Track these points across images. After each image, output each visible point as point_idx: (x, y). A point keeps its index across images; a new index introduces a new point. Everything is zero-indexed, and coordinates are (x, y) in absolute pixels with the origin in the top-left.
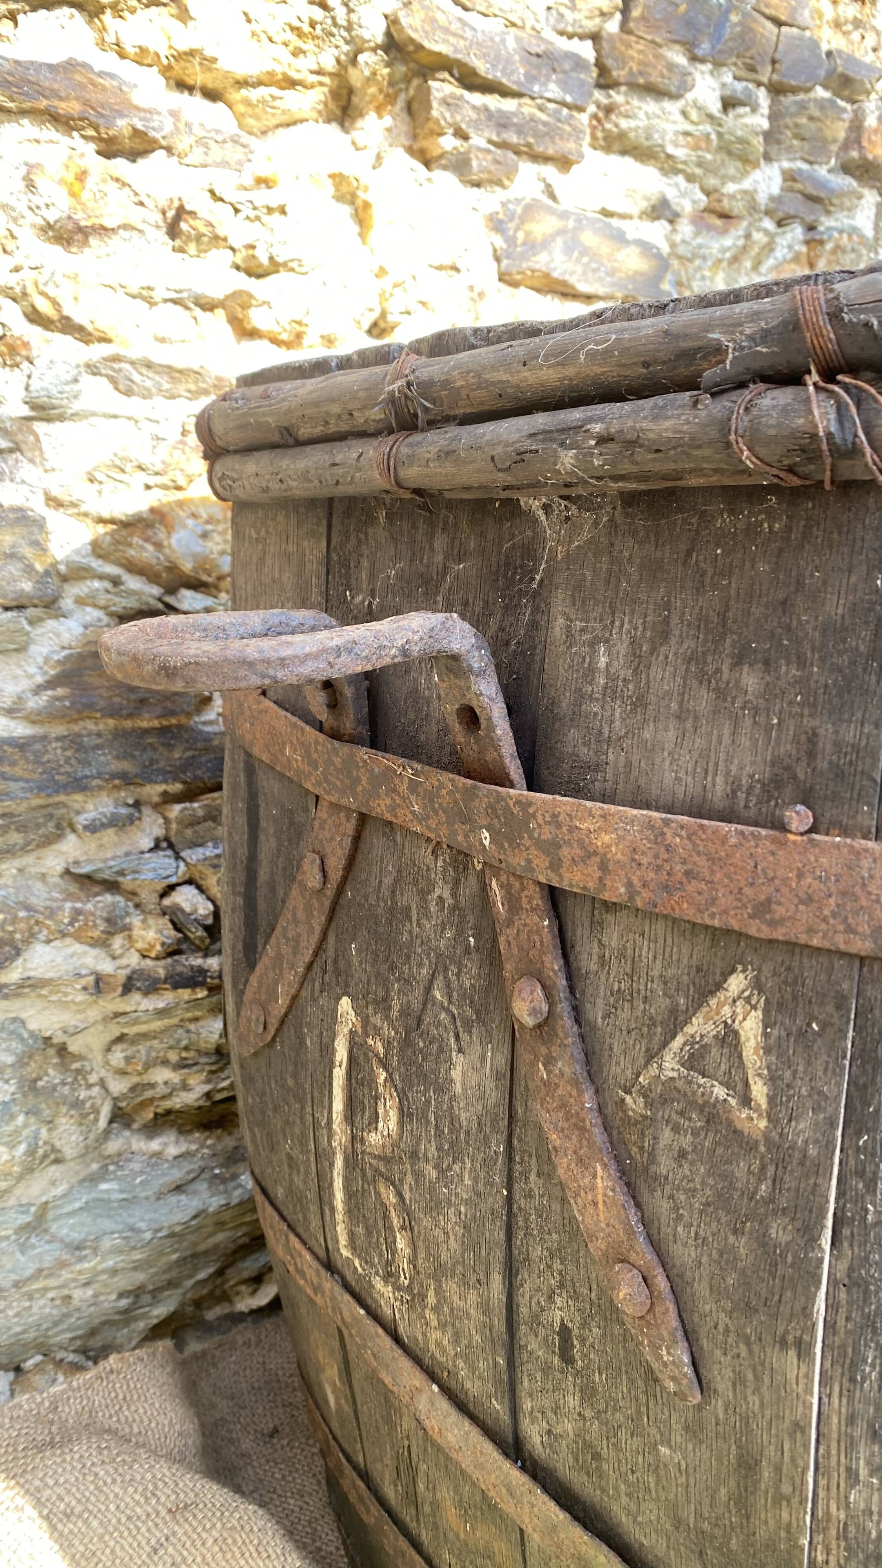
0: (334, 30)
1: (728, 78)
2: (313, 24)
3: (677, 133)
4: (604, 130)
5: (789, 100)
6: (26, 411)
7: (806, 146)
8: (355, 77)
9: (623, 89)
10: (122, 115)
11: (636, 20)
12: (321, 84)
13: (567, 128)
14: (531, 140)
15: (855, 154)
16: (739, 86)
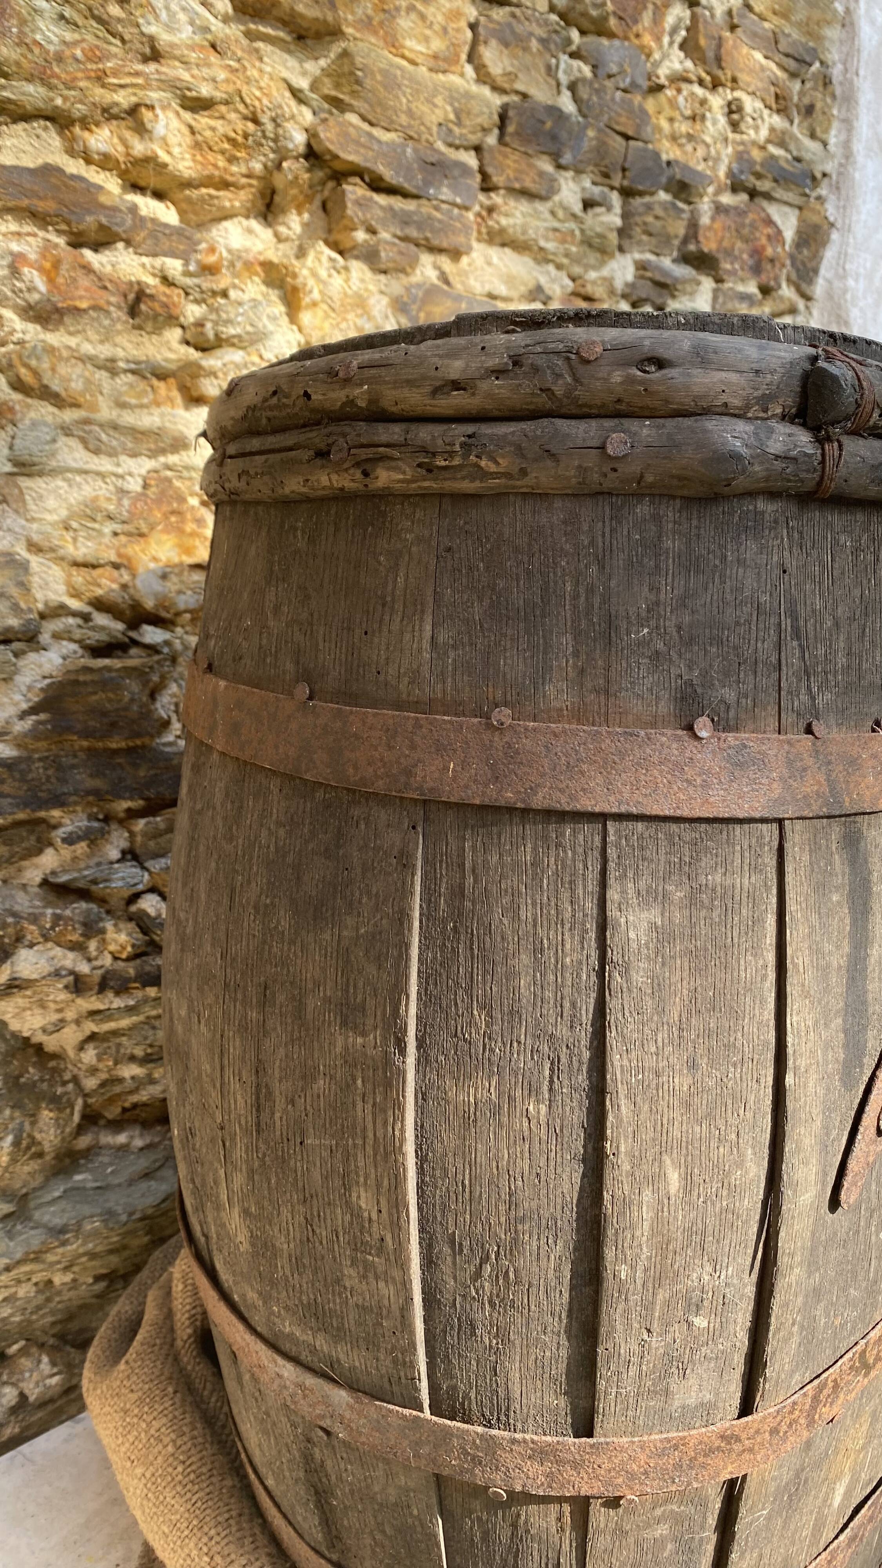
0: (264, 141)
1: (587, 183)
2: (246, 136)
3: (547, 229)
4: (487, 226)
5: (637, 202)
6: (8, 468)
7: (654, 240)
8: (279, 181)
9: (502, 192)
10: (89, 212)
11: (511, 135)
12: (250, 185)
13: (458, 225)
14: (429, 235)
15: (692, 247)
16: (597, 190)
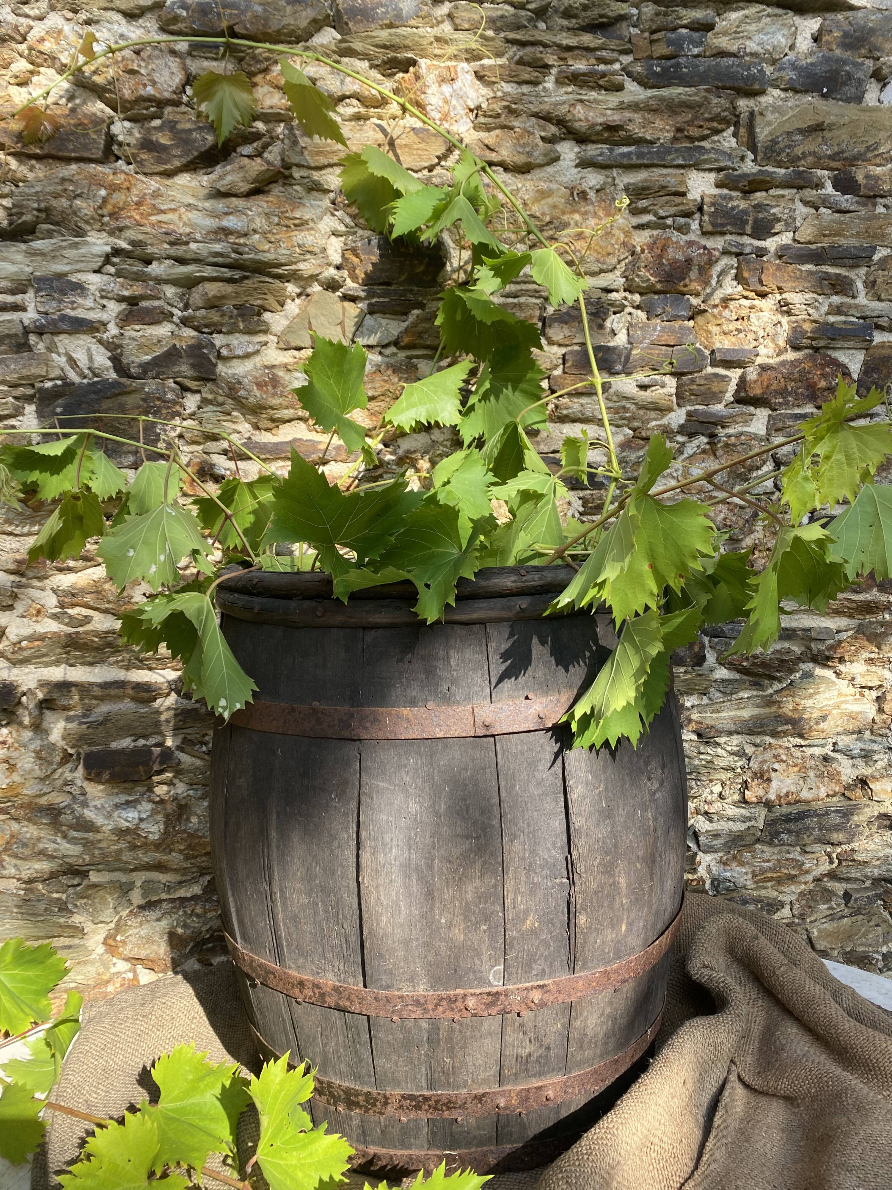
1: (639, 377)
5: (689, 378)
11: (571, 367)
16: (650, 378)
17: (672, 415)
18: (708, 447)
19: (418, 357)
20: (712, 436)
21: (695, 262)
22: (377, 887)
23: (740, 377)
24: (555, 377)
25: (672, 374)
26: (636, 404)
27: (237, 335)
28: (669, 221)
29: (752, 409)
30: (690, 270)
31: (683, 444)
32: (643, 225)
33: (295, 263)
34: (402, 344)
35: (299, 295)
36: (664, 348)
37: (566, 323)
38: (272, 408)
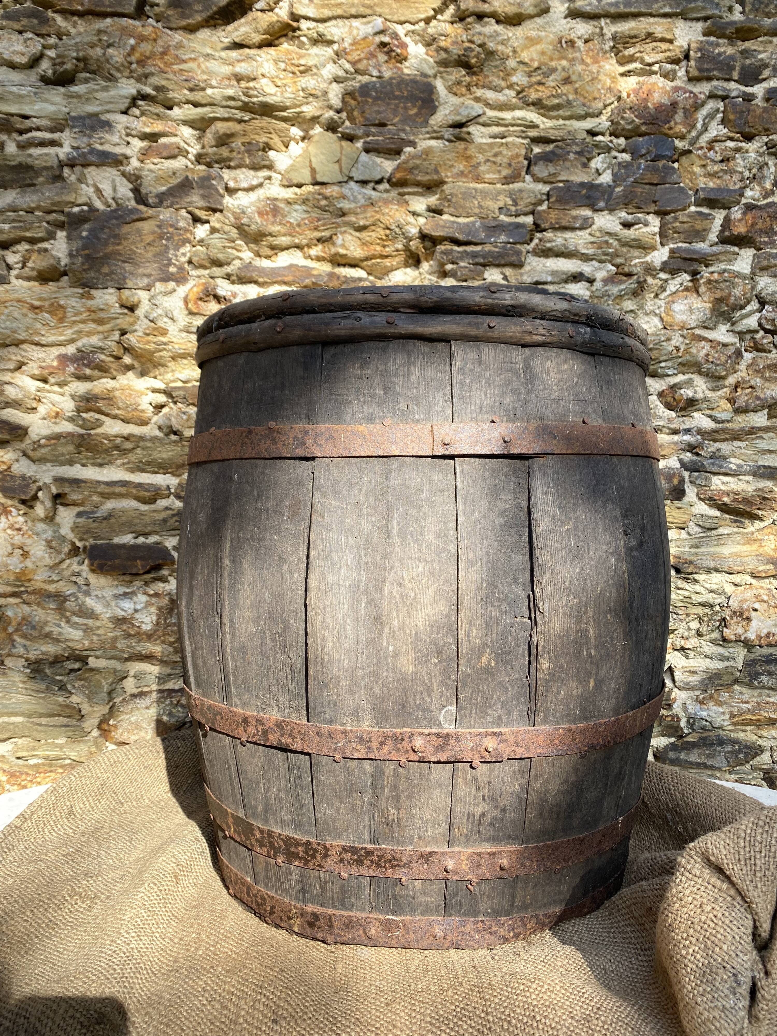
17: (656, 253)
18: (690, 284)
19: (409, 194)
20: (695, 274)
21: (681, 105)
22: (324, 608)
23: (725, 218)
24: (539, 212)
25: (657, 213)
26: (619, 240)
27: (244, 169)
28: (656, 68)
29: (736, 249)
30: (676, 113)
31: (666, 281)
32: (629, 72)
33: (299, 106)
34: (394, 180)
35: (303, 139)
36: (647, 187)
37: (551, 161)
38: (271, 235)
